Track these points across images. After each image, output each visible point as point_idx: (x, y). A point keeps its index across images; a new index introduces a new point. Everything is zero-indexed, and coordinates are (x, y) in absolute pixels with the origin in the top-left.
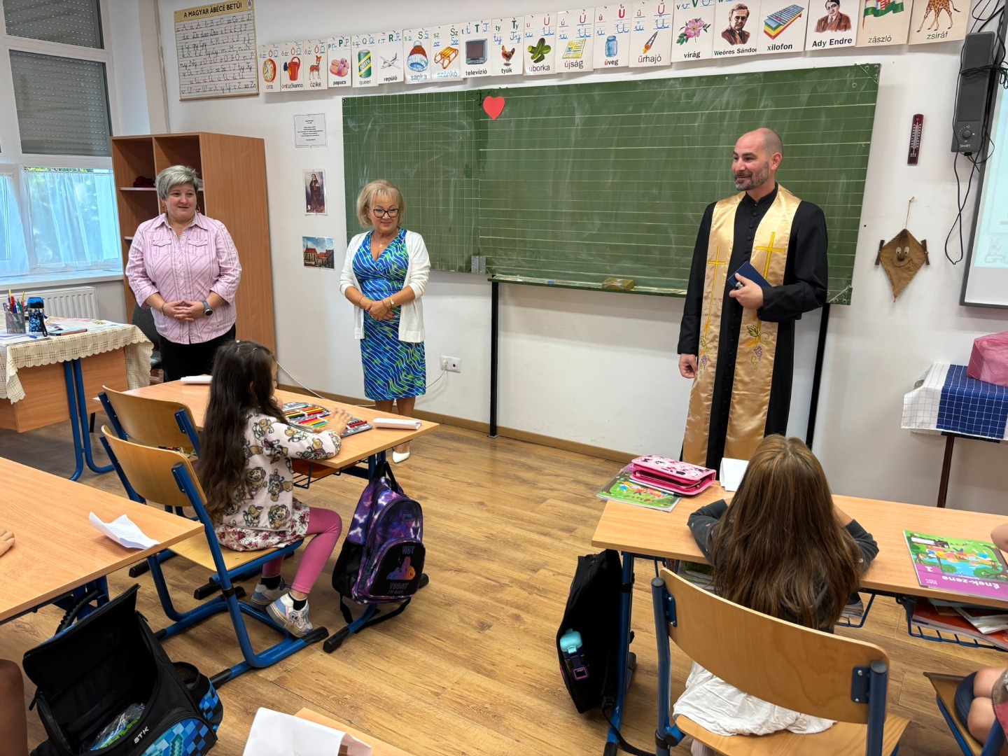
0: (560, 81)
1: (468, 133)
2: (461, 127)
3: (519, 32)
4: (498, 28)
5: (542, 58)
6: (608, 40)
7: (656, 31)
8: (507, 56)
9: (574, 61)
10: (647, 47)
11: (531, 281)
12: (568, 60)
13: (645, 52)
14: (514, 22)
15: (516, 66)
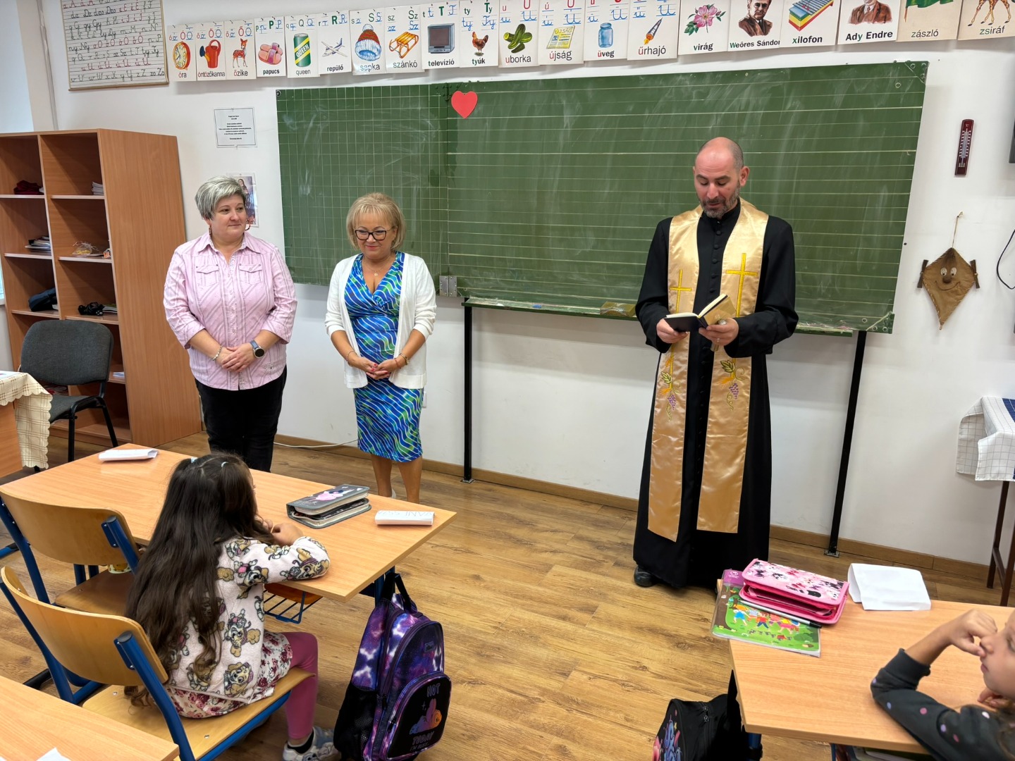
0: (543, 74)
1: (433, 133)
2: (424, 127)
3: (494, 17)
4: (467, 11)
5: (521, 48)
6: (602, 28)
7: (659, 18)
8: (480, 44)
9: (561, 51)
10: (649, 37)
11: (513, 306)
12: (554, 50)
13: (647, 43)
14: (487, 4)
15: (491, 56)
